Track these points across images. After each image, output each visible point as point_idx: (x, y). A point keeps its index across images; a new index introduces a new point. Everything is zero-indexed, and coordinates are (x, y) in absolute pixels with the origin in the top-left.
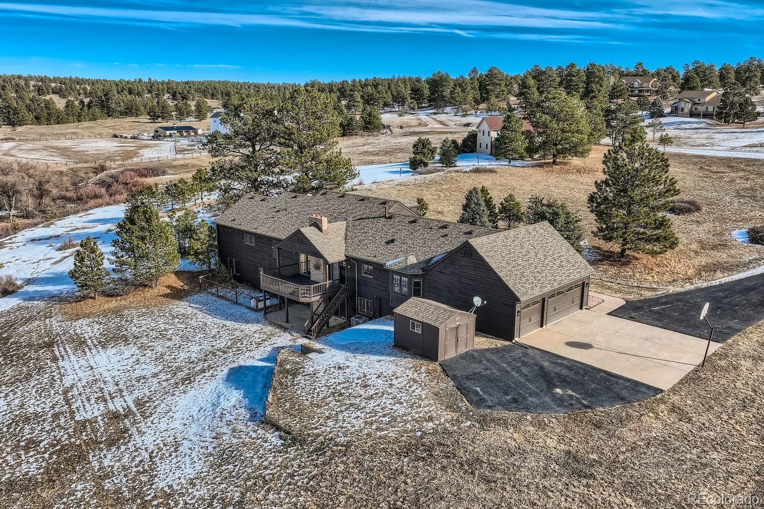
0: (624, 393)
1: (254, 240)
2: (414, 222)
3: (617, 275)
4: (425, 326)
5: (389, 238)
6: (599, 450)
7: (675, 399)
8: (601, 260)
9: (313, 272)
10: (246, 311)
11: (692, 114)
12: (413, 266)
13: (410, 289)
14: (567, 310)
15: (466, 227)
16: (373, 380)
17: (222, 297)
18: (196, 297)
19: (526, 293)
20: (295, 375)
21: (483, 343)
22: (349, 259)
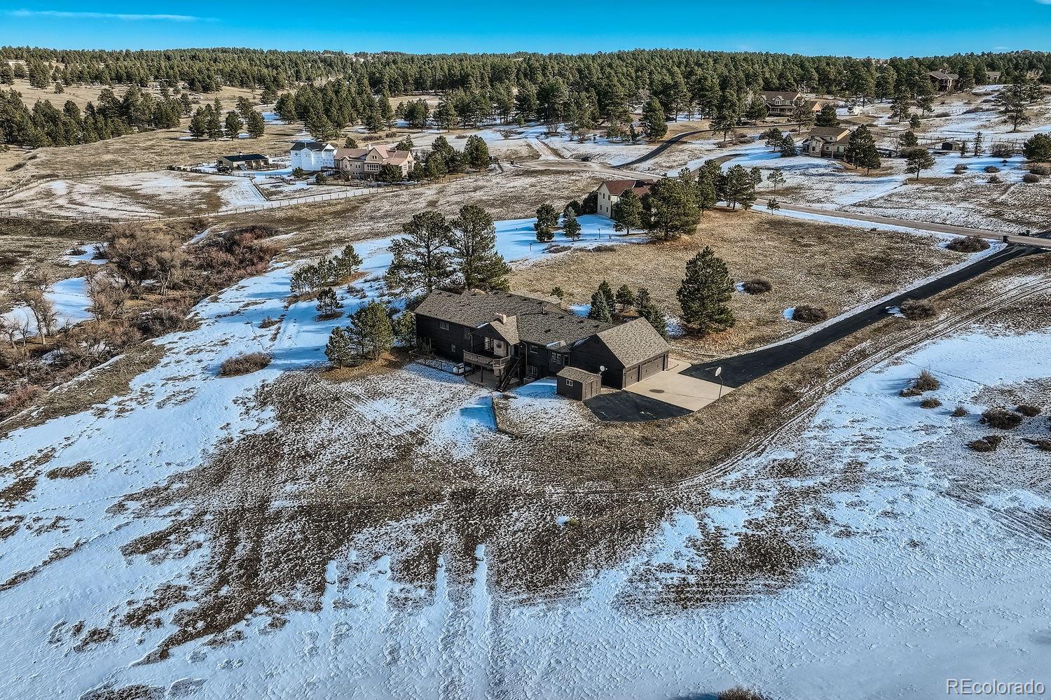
0: (675, 413)
1: (448, 326)
2: (562, 317)
3: (693, 347)
4: (575, 382)
5: (547, 328)
6: (657, 436)
7: (699, 415)
8: (685, 335)
9: (496, 349)
10: (451, 375)
11: (824, 155)
12: (564, 347)
13: (562, 362)
14: (655, 371)
15: (594, 323)
16: (549, 410)
17: (429, 366)
18: (408, 366)
19: (628, 363)
20: (506, 409)
21: (605, 391)
22: (522, 342)
